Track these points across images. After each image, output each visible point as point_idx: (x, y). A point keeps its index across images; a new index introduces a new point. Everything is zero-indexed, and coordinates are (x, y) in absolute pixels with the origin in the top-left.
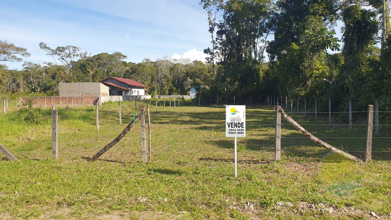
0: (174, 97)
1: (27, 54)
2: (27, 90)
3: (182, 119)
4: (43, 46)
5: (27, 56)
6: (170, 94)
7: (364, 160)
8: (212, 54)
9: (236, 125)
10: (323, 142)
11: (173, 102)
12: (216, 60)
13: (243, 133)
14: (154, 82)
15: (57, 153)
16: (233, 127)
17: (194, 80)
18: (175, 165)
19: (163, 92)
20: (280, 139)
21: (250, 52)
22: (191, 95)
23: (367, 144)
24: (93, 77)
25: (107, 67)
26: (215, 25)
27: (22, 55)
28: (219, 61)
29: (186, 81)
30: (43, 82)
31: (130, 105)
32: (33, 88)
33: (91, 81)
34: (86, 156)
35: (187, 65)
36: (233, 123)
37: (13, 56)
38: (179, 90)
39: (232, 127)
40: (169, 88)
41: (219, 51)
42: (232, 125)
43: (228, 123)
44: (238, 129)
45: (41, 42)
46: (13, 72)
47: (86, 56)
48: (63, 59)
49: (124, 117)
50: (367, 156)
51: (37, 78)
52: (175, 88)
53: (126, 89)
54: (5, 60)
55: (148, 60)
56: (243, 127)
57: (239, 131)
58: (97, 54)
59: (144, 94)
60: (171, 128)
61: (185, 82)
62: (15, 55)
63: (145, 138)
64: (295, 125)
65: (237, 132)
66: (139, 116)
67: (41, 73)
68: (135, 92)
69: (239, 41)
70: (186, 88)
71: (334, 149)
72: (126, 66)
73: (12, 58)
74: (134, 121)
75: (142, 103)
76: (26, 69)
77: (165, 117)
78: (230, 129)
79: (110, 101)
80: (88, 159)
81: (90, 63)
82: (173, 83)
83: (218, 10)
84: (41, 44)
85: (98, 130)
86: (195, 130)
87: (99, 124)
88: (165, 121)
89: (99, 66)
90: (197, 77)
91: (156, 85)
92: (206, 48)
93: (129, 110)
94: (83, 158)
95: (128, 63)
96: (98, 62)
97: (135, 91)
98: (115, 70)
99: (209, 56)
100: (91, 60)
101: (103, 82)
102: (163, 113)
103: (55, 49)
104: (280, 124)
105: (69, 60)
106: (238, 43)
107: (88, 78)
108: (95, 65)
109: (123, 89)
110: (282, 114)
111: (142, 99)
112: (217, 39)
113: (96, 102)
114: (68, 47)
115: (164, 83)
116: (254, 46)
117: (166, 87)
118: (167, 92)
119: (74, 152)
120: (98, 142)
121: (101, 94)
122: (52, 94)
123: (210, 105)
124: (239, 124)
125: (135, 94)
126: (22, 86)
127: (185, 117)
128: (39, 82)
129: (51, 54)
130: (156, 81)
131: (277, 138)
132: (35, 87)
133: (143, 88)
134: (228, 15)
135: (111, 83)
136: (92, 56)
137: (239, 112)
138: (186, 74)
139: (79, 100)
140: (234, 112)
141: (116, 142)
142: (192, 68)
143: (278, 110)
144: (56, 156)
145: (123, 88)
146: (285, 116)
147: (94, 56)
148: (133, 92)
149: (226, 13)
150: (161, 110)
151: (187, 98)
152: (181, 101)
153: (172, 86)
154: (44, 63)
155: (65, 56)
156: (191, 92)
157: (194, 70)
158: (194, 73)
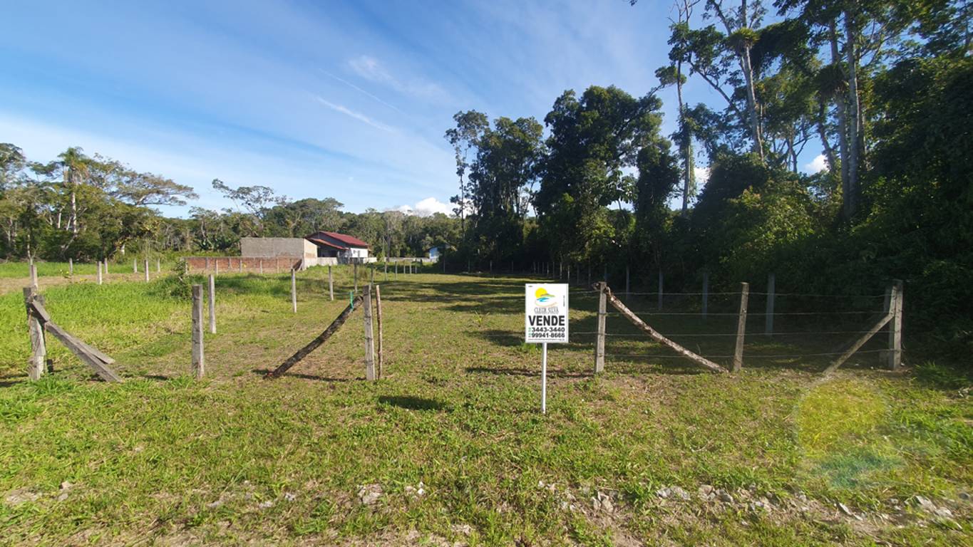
0: (409, 261)
1: (194, 195)
2: (196, 247)
3: (423, 293)
4: (218, 185)
5: (194, 199)
6: (402, 256)
7: (731, 370)
8: (461, 203)
9: (547, 321)
10: (670, 341)
11: (408, 267)
12: (467, 212)
13: (563, 336)
14: (380, 239)
15: (202, 366)
16: (541, 325)
17: (435, 238)
18: (427, 386)
19: (392, 253)
20: (603, 337)
21: (511, 203)
22: (431, 257)
23: (737, 344)
24: (294, 230)
25: (315, 217)
26: (465, 165)
27: (187, 196)
28: (470, 214)
29: (424, 238)
30: (219, 237)
31: (347, 272)
32: (204, 244)
33: (292, 236)
34: (263, 367)
35: (425, 218)
36: (541, 317)
37: (173, 198)
38: (415, 251)
39: (538, 324)
40: (401, 248)
41: (471, 201)
42: (538, 321)
43: (530, 317)
44: (551, 328)
45: (215, 178)
46: (176, 221)
47: (284, 202)
48: (249, 204)
49: (338, 289)
50: (736, 363)
51: (212, 230)
52: (408, 249)
53: (341, 248)
54: (159, 203)
55: (373, 210)
56: (563, 325)
57: (554, 332)
58: (300, 199)
59: (367, 256)
60: (409, 308)
61: (423, 240)
62: (175, 196)
63: (372, 337)
64: (627, 314)
65: (550, 334)
66: (360, 299)
67: (217, 224)
68: (355, 253)
69: (497, 188)
70: (424, 249)
71: (686, 352)
72: (342, 217)
73: (170, 200)
74: (351, 308)
75: (364, 269)
76: (194, 218)
77: (399, 290)
78: (534, 328)
79: (318, 265)
80: (266, 374)
81: (290, 211)
82: (407, 241)
83: (470, 146)
84: (214, 182)
85: (295, 311)
86: (446, 311)
87: (297, 301)
88: (398, 296)
89: (303, 216)
90: (440, 234)
91: (383, 244)
92: (454, 196)
93: (346, 279)
94: (257, 371)
95: (344, 213)
96: (302, 210)
97: (354, 251)
98: (327, 223)
99: (458, 206)
100: (292, 207)
101: (309, 238)
102: (394, 284)
103: (236, 190)
104: (605, 312)
105: (258, 206)
106: (496, 192)
107: (286, 232)
108: (298, 214)
109: (337, 249)
110: (608, 295)
111: (364, 262)
112: (469, 184)
113: (298, 265)
114: (256, 188)
115: (394, 241)
116: (517, 197)
117: (397, 247)
118: (399, 253)
119: (243, 357)
120: (291, 334)
121: (305, 254)
122: (232, 255)
123: (459, 272)
124: (555, 319)
125: (355, 256)
126: (189, 241)
127: (427, 290)
128: (214, 236)
129: (231, 196)
130: (384, 239)
131: (599, 336)
132: (207, 243)
133: (365, 247)
134: (483, 154)
135: (320, 240)
136: (294, 201)
137: (553, 296)
138: (424, 229)
139: (270, 262)
140: (543, 297)
141: (318, 344)
142: (432, 222)
143: (602, 289)
144: (200, 371)
145: (338, 247)
146: (612, 299)
147: (297, 202)
148: (351, 253)
149: (480, 151)
150: (391, 279)
151: (426, 262)
152: (419, 265)
153: (405, 246)
154: (223, 209)
155: (251, 200)
156: (430, 254)
157: (435, 225)
158: (435, 229)
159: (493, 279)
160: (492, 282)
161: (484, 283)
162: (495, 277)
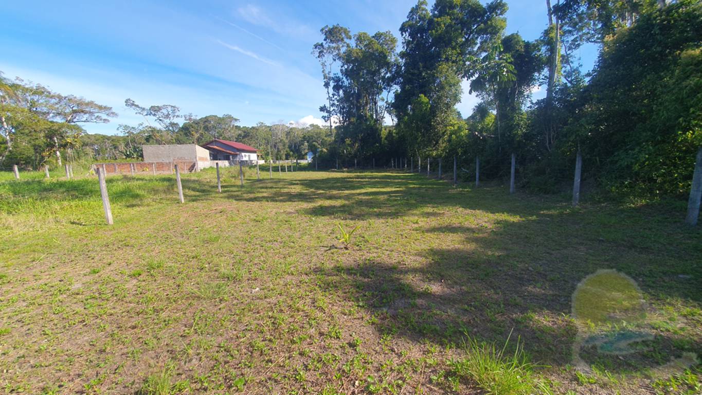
1: (113, 113)
4: (130, 103)
5: (113, 117)
6: (287, 159)
8: (329, 112)
14: (269, 146)
17: (311, 145)
19: (279, 157)
22: (308, 159)
26: (330, 79)
27: (107, 115)
29: (303, 145)
32: (128, 153)
35: (303, 129)
37: (97, 116)
38: (296, 155)
40: (286, 153)
41: (336, 109)
45: (128, 98)
47: (191, 119)
48: (160, 120)
52: (291, 153)
53: (233, 153)
54: (87, 121)
55: (262, 123)
58: (204, 116)
59: (256, 159)
61: (302, 146)
62: (99, 114)
68: (245, 157)
70: (303, 153)
72: (238, 130)
73: (95, 119)
79: (211, 167)
81: (195, 125)
82: (290, 147)
83: (334, 60)
84: (127, 101)
90: (315, 141)
92: (322, 105)
95: (241, 127)
96: (204, 124)
97: (245, 155)
99: (326, 114)
100: (197, 123)
105: (167, 121)
108: (201, 128)
109: (229, 153)
111: (254, 164)
112: (334, 95)
113: (192, 168)
114: (165, 107)
115: (280, 148)
116: (375, 105)
117: (282, 151)
118: (284, 157)
121: (198, 158)
123: (329, 169)
125: (245, 159)
130: (273, 147)
132: (130, 152)
133: (255, 152)
134: (346, 67)
135: (214, 147)
136: (198, 118)
138: (303, 138)
139: (168, 166)
142: (309, 132)
147: (201, 119)
148: (242, 156)
149: (344, 65)
151: (303, 162)
153: (289, 151)
155: (162, 117)
156: (308, 157)
157: (311, 134)
158: (311, 137)
159: (359, 174)
160: (358, 177)
161: (351, 178)
162: (360, 173)
